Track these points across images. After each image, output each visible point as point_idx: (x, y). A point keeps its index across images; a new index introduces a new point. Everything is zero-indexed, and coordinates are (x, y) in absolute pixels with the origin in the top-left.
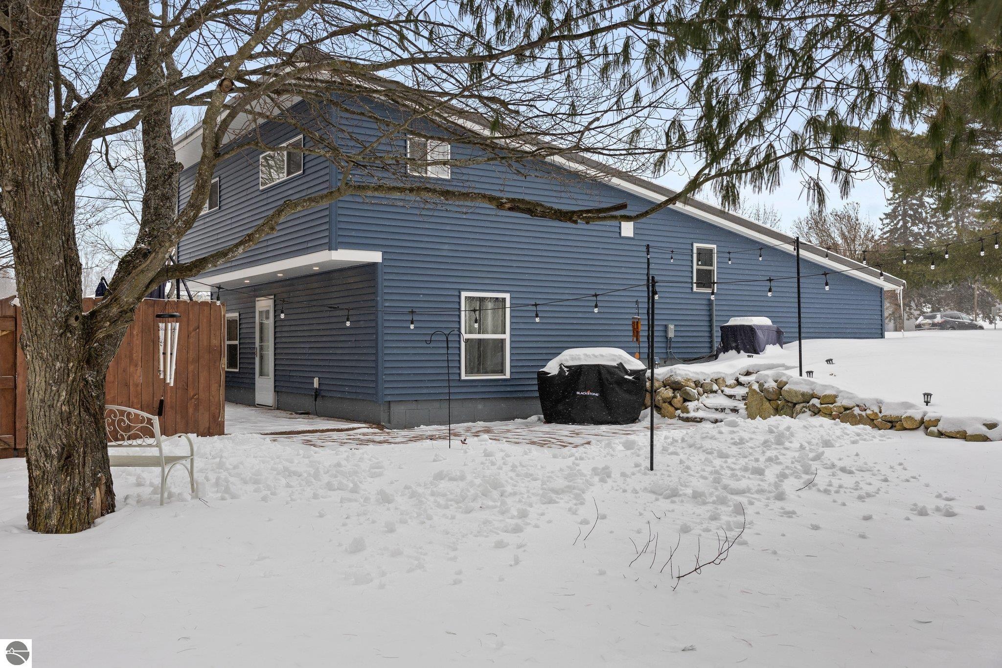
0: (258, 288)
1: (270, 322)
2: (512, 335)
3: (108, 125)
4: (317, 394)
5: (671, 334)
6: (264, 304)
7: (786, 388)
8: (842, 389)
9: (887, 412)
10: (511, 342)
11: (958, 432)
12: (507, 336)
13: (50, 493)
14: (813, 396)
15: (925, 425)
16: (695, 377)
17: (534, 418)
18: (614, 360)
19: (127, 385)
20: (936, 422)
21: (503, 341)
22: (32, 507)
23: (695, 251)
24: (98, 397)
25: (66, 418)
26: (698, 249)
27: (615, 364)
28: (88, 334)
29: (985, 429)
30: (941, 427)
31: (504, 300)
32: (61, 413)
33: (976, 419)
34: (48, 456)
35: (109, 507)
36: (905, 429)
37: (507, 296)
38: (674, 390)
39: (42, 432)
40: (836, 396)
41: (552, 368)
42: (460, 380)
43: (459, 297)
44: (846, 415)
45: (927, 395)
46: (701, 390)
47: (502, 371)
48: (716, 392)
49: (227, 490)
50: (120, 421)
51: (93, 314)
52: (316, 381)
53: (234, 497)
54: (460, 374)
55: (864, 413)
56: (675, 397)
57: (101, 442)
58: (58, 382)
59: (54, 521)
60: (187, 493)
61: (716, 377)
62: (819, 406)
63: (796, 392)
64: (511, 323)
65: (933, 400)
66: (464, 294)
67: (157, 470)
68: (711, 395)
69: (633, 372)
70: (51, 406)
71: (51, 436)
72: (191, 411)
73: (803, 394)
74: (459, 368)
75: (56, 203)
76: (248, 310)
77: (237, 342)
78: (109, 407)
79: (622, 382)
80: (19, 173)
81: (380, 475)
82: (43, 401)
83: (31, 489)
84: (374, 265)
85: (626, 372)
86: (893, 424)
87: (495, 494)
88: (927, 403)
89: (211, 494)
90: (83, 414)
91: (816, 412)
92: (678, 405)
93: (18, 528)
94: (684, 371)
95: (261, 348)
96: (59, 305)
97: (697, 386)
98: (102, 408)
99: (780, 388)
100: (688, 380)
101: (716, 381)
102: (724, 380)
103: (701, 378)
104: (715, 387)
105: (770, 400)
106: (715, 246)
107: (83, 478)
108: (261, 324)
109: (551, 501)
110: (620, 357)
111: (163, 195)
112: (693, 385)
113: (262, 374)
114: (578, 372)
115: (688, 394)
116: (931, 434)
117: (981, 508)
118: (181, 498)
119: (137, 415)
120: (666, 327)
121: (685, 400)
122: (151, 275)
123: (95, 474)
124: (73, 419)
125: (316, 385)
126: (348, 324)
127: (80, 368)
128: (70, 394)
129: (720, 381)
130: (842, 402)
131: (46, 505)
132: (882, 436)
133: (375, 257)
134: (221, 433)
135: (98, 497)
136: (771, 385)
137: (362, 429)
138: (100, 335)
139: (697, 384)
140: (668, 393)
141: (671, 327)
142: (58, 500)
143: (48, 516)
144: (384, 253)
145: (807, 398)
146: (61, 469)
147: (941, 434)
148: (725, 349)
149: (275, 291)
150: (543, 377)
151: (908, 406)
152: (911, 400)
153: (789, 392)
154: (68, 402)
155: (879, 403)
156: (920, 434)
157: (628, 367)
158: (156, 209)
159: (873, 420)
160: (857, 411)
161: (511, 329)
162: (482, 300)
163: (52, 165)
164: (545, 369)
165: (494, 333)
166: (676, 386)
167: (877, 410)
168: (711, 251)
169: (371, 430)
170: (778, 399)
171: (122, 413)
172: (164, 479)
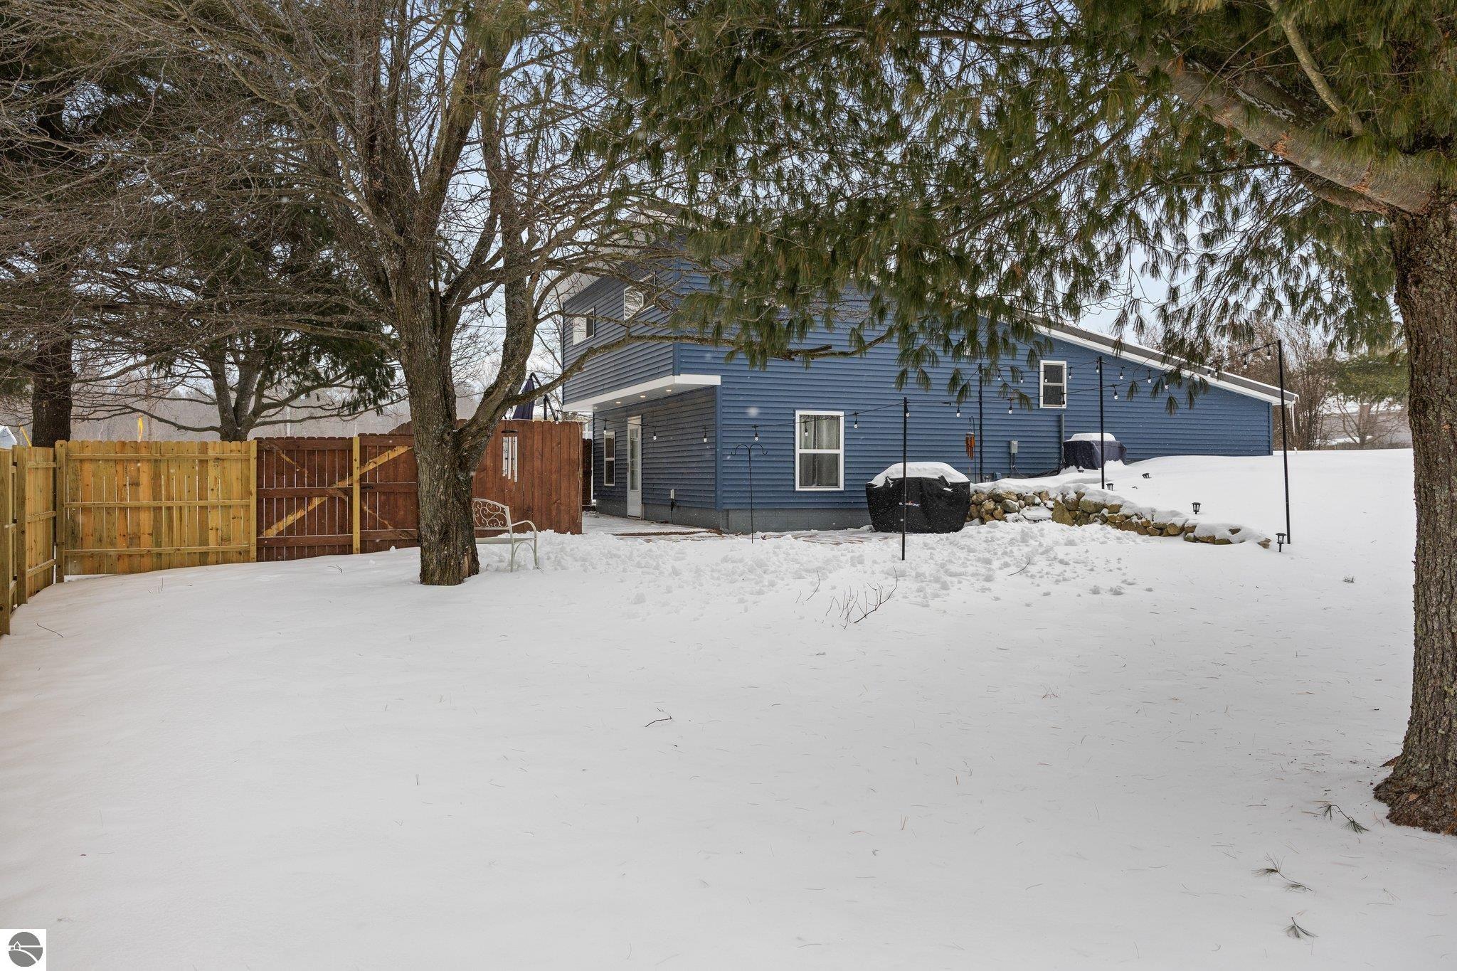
0: (630, 408)
1: (638, 440)
2: (845, 451)
3: (471, 296)
4: (673, 505)
5: (1014, 450)
6: (634, 423)
7: (1082, 499)
8: (1126, 498)
9: (1159, 520)
10: (845, 456)
11: (1209, 537)
12: (841, 452)
13: (434, 558)
14: (1104, 506)
15: (1186, 532)
16: (1017, 491)
17: (866, 527)
18: (936, 473)
19: (503, 491)
20: (1193, 528)
21: (837, 456)
22: (423, 568)
23: (1042, 369)
24: (467, 491)
25: (444, 505)
26: (1046, 366)
27: (936, 477)
28: (457, 445)
29: (1229, 534)
30: (1197, 533)
31: (838, 417)
32: (440, 501)
33: (1224, 525)
34: (433, 532)
35: (474, 569)
36: (1170, 535)
37: (841, 414)
38: (996, 502)
39: (429, 515)
40: (1120, 506)
41: (879, 481)
42: (794, 491)
43: (794, 415)
44: (1125, 523)
45: (1196, 505)
46: (1023, 503)
47: (837, 485)
48: (1038, 505)
49: (559, 563)
50: (484, 509)
51: (461, 431)
52: (672, 492)
53: (564, 568)
54: (794, 486)
55: (1139, 521)
56: (996, 509)
57: (469, 524)
58: (438, 479)
59: (437, 578)
60: (531, 565)
61: (1039, 490)
62: (1107, 515)
63: (1089, 503)
64: (845, 439)
65: (1201, 509)
66: (798, 413)
67: (510, 546)
68: (1033, 508)
69: (954, 485)
70: (433, 496)
71: (434, 517)
72: (554, 513)
73: (1095, 505)
74: (794, 480)
75: (434, 356)
76: (621, 429)
77: (613, 459)
78: (476, 500)
79: (942, 494)
80: (411, 337)
81: (683, 559)
82: (428, 492)
83: (422, 556)
84: (713, 387)
85: (947, 485)
86: (1162, 530)
87: (759, 571)
88: (1196, 512)
89: (547, 566)
90: (456, 502)
91: (1105, 521)
92: (999, 517)
93: (414, 583)
94: (1008, 485)
95: (632, 464)
96: (437, 425)
97: (1019, 499)
98: (470, 500)
99: (1079, 499)
100: (1010, 493)
101: (1040, 495)
102: (1047, 493)
103: (1023, 491)
104: (1037, 500)
105: (1069, 510)
106: (1065, 363)
107: (455, 548)
108: (632, 442)
109: (800, 577)
110: (942, 470)
111: (518, 340)
112: (1015, 498)
113: (632, 488)
114: (901, 485)
115: (1007, 505)
116: (1187, 539)
117: (1150, 590)
118: (525, 567)
119: (494, 506)
120: (1009, 443)
121: (1006, 512)
122: (497, 403)
123: (464, 546)
124: (449, 506)
125: (672, 496)
126: (655, 438)
127: (452, 468)
128: (446, 487)
129: (1043, 495)
130: (1124, 511)
131: (431, 567)
132: (1144, 541)
133: (715, 380)
134: (579, 532)
135: (466, 561)
136: (1072, 496)
137: (703, 532)
138: (466, 446)
139: (1019, 497)
140: (990, 505)
141: (1015, 443)
142: (439, 562)
143: (433, 575)
144: (723, 377)
145: (1099, 507)
146: (441, 540)
147: (1196, 540)
148: (1067, 466)
149: (642, 411)
150: (870, 490)
151: (1174, 514)
152: (1178, 510)
153: (1085, 502)
154: (445, 493)
155: (1153, 511)
156: (1179, 540)
157: (949, 480)
158: (512, 351)
159: (1146, 527)
160: (1135, 519)
161: (845, 445)
162: (817, 418)
163: (431, 330)
164: (872, 482)
165: (829, 448)
166: (997, 499)
167: (1149, 518)
168: (1060, 368)
169: (710, 534)
170: (1077, 509)
171: (485, 504)
172: (513, 554)
